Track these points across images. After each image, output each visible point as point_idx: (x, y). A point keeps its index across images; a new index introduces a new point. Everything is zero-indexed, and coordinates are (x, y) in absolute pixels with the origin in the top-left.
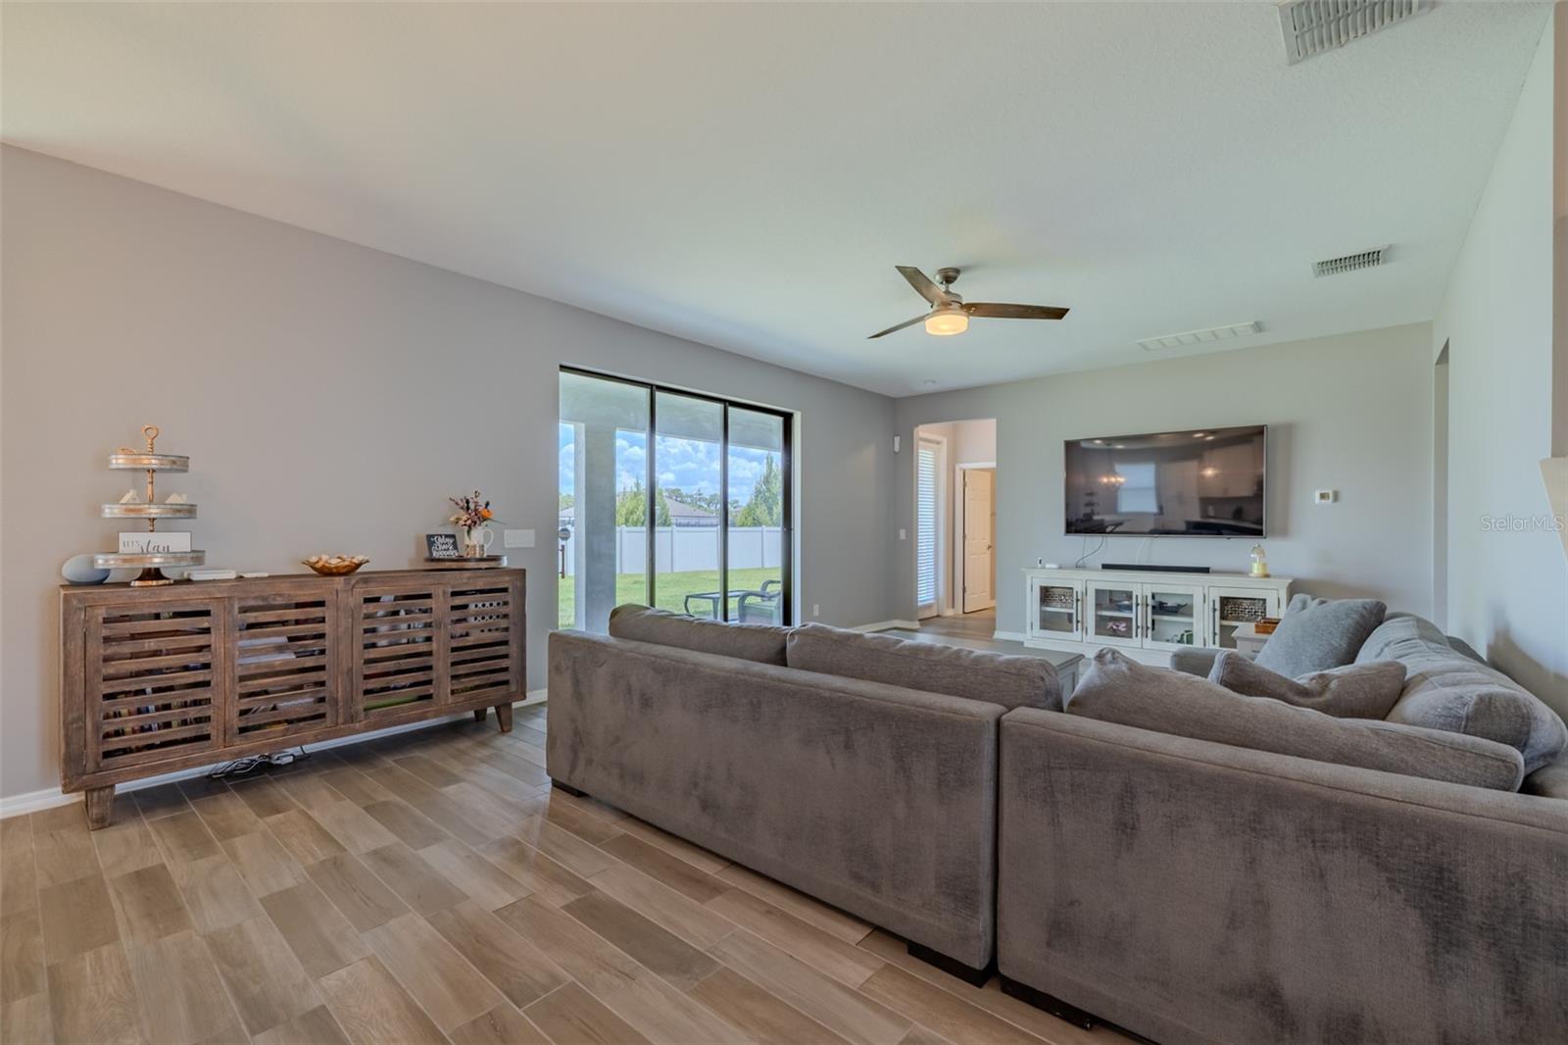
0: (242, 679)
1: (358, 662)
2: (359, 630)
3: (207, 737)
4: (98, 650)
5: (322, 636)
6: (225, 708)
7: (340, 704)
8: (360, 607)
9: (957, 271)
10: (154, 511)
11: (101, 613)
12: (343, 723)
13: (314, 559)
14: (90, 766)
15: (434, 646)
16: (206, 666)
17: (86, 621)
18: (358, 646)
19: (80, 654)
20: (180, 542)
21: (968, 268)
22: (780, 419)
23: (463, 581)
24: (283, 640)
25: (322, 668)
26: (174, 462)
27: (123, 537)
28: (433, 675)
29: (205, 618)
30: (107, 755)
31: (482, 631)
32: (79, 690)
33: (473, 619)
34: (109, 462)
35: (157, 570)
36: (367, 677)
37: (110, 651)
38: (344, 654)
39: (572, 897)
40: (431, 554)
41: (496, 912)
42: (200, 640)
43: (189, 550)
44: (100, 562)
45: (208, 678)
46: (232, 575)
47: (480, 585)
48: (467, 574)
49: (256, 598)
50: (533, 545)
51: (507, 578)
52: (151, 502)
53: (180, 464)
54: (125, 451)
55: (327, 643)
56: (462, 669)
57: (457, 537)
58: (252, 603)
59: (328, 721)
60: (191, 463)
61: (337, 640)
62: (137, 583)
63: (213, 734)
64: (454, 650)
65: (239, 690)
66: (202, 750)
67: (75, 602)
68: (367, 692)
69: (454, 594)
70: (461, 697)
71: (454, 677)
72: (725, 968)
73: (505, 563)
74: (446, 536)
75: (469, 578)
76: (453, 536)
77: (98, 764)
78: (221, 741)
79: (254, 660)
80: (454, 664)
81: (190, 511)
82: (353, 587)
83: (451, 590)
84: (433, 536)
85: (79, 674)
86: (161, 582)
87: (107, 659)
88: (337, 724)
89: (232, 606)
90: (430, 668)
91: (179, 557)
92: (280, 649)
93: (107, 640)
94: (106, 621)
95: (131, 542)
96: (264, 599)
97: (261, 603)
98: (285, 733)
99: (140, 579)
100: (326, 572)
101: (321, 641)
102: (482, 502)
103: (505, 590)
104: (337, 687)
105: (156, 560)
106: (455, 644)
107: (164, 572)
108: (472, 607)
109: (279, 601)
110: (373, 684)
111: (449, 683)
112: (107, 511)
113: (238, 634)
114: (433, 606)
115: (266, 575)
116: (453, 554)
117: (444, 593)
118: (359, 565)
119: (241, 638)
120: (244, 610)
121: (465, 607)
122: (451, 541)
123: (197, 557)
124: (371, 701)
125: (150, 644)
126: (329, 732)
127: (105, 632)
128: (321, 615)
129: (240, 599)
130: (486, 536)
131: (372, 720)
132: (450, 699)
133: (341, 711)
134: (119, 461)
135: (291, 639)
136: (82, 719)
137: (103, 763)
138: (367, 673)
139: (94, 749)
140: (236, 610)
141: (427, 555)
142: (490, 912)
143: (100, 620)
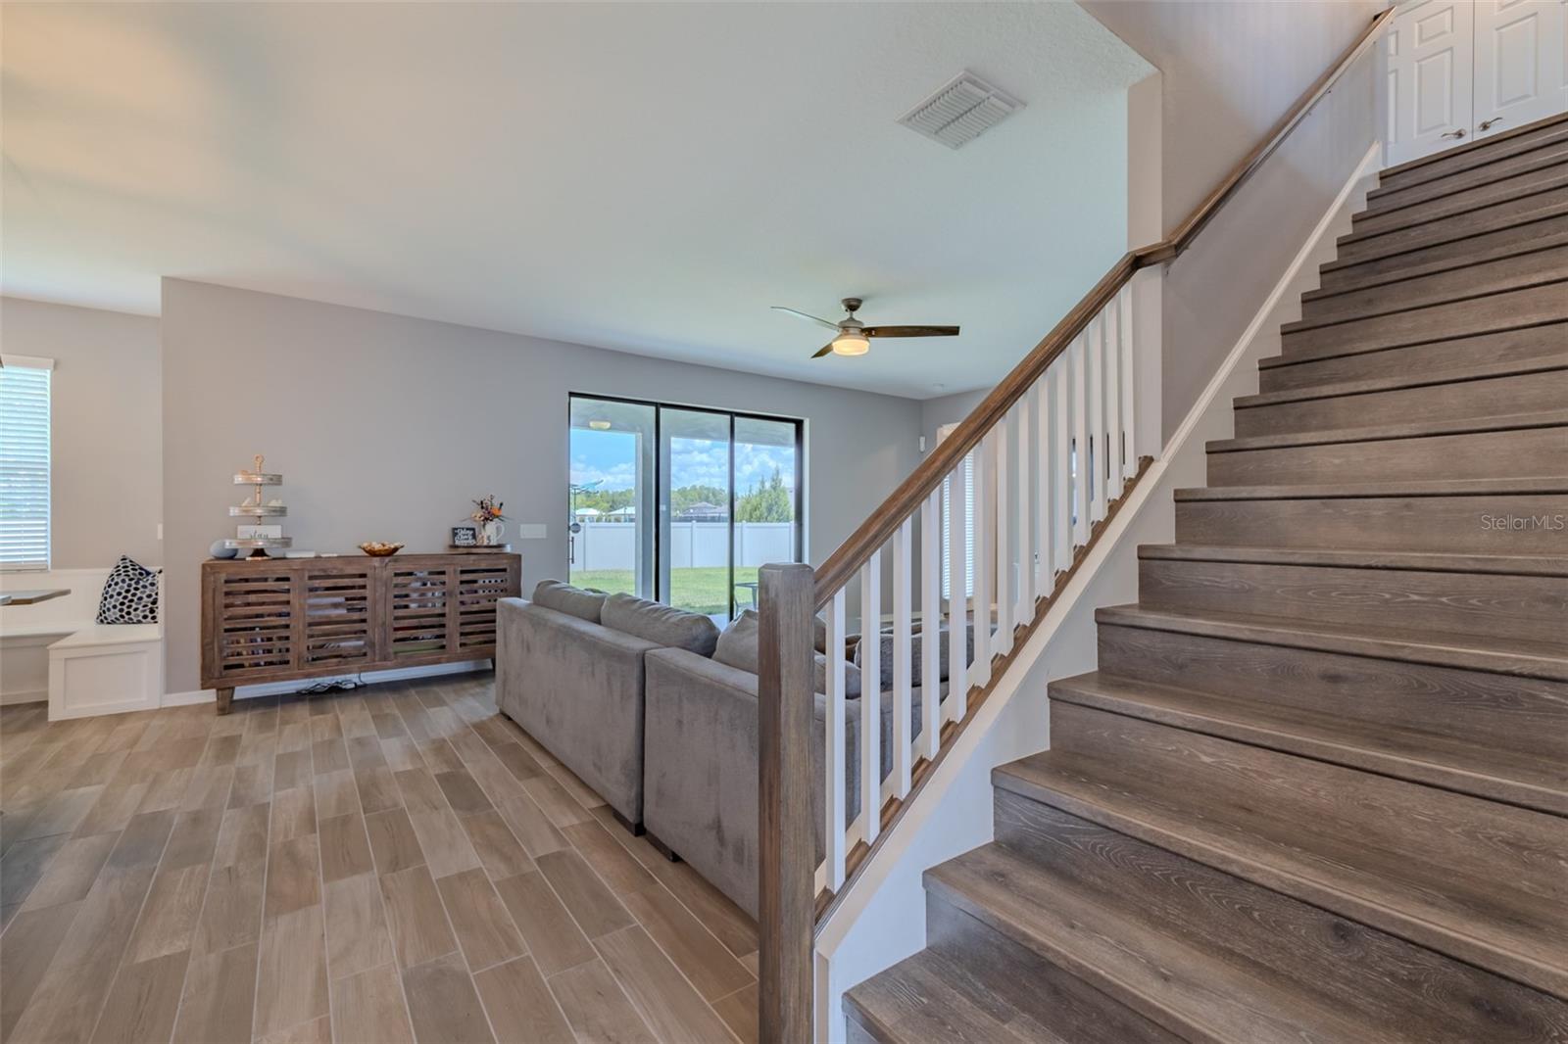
0: (310, 625)
1: (390, 620)
2: (390, 596)
3: (287, 662)
4: (221, 600)
5: (364, 598)
6: (300, 644)
7: (377, 647)
8: (392, 580)
9: (859, 301)
10: (259, 511)
11: (223, 577)
12: (380, 660)
13: (365, 545)
14: (217, 674)
15: (447, 610)
16: (288, 614)
17: (214, 582)
18: (390, 607)
19: (211, 601)
20: (274, 531)
21: (867, 298)
22: (792, 426)
23: (470, 562)
24: (341, 600)
25: (364, 621)
26: (271, 479)
27: (240, 528)
28: (446, 631)
29: (287, 583)
30: (227, 667)
31: (490, 601)
32: (210, 624)
33: (481, 592)
34: (233, 480)
35: (262, 550)
36: (396, 629)
37: (228, 601)
38: (380, 610)
39: (446, 770)
40: (454, 542)
41: (396, 773)
42: (283, 597)
43: (280, 536)
44: (227, 544)
45: (288, 622)
46: (312, 555)
47: (483, 566)
48: (473, 557)
49: (319, 570)
50: (544, 537)
51: (505, 561)
52: (259, 505)
53: (276, 480)
54: (244, 472)
55: (367, 604)
56: (468, 629)
57: (477, 530)
58: (316, 573)
59: (368, 658)
60: (284, 479)
61: (375, 602)
62: (248, 559)
63: (291, 660)
64: (462, 613)
65: (307, 632)
66: (284, 670)
67: (208, 569)
68: (396, 641)
69: (462, 572)
70: (467, 650)
71: (462, 634)
72: (496, 812)
73: (508, 549)
74: (467, 529)
75: (474, 560)
76: (473, 529)
77: (221, 673)
78: (296, 665)
79: (320, 613)
80: (462, 624)
81: (282, 511)
82: (387, 564)
83: (460, 569)
84: (457, 529)
85: (210, 616)
86: (265, 558)
87: (227, 606)
88: (374, 661)
89: (303, 575)
90: (443, 626)
91: (275, 541)
92: (336, 606)
93: (227, 594)
94: (226, 582)
95: (246, 531)
96: (324, 571)
97: (322, 574)
98: (339, 664)
99: (252, 556)
100: (373, 554)
101: (363, 602)
102: (496, 504)
103: (504, 570)
104: (376, 635)
105: (260, 543)
106: (463, 609)
107: (266, 552)
108: (481, 582)
109: (335, 573)
110: (400, 634)
111: (458, 638)
112: (231, 511)
113: (307, 594)
114: (447, 581)
115: (335, 555)
116: (471, 542)
117: (455, 571)
118: (396, 549)
119: (310, 597)
120: (311, 578)
121: (475, 582)
122: (471, 532)
123: (286, 542)
124: (399, 646)
125: (252, 598)
126: (368, 667)
127: (225, 589)
128: (363, 584)
129: (309, 571)
130: (498, 529)
131: (400, 660)
132: (459, 650)
133: (377, 652)
134: (239, 479)
135: (347, 599)
136: (212, 643)
137: (225, 673)
138: (396, 626)
139: (218, 664)
140: (306, 578)
141: (451, 543)
142: (392, 772)
143: (223, 581)
